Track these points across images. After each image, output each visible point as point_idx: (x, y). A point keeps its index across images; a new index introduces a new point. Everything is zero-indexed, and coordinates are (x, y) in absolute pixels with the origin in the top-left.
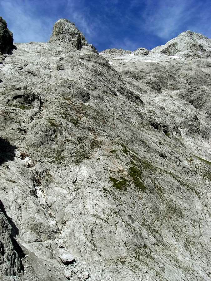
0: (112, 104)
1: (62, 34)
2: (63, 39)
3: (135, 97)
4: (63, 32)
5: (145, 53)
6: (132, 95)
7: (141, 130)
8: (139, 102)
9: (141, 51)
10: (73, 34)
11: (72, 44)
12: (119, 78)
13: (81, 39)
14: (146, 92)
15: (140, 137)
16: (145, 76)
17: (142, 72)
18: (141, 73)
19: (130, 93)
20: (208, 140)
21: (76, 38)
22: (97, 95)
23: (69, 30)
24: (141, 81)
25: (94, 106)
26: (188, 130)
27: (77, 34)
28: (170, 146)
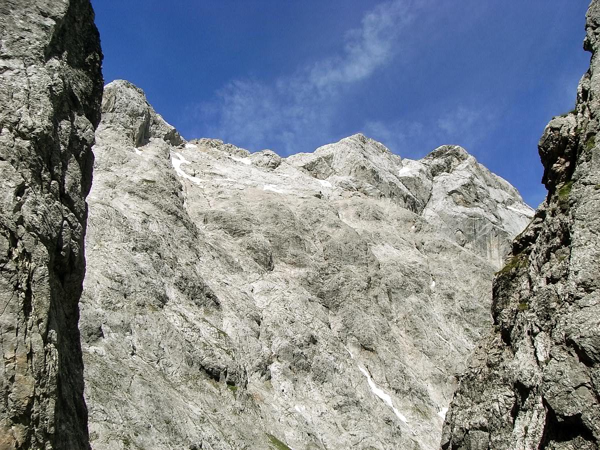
0: (144, 334)
1: (112, 112)
2: (111, 122)
3: (206, 294)
4: (114, 109)
5: (273, 164)
6: (202, 290)
7: (179, 391)
8: (212, 305)
9: (266, 159)
10: (134, 115)
11: (128, 135)
12: (191, 244)
13: (151, 123)
14: (240, 269)
15: (167, 413)
16: (249, 232)
17: (248, 220)
18: (244, 223)
19: (199, 287)
20: (321, 386)
21: (139, 123)
22: (119, 323)
23: (127, 106)
24: (240, 240)
25: (104, 354)
26: (289, 364)
27: (142, 115)
28: (219, 423)
